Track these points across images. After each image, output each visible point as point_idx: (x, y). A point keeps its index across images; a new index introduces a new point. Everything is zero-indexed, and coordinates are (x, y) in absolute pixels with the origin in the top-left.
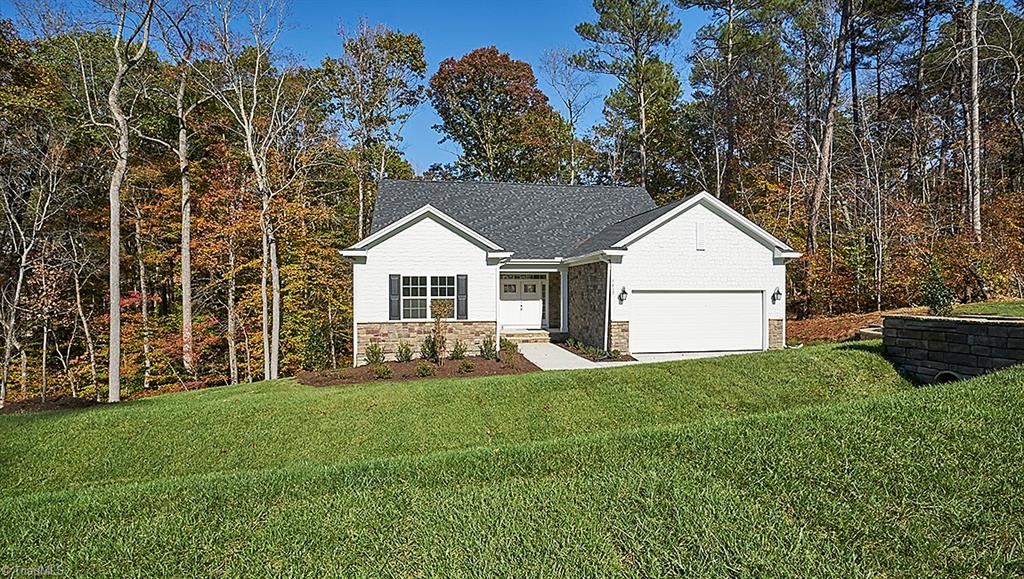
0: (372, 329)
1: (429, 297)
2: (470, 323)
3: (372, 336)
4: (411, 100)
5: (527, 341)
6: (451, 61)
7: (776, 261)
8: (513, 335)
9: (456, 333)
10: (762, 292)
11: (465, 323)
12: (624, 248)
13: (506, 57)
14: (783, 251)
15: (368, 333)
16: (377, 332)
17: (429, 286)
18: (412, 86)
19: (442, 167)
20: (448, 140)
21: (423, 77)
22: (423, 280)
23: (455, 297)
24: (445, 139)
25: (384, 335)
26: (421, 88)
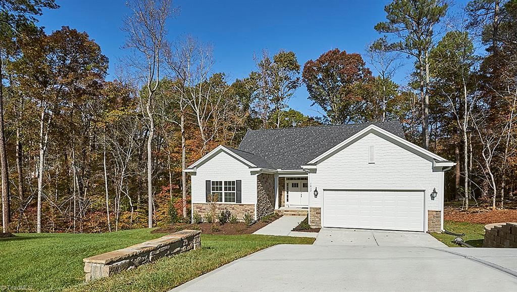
0: (199, 207)
1: (223, 192)
2: (243, 205)
3: (199, 210)
4: (294, 85)
5: (294, 215)
6: (311, 62)
7: (435, 169)
8: (288, 211)
9: (236, 210)
10: (424, 191)
11: (240, 205)
12: (315, 164)
13: (344, 53)
14: (438, 162)
15: (197, 208)
16: (201, 208)
17: (223, 186)
18: (294, 79)
19: (314, 118)
20: (316, 104)
21: (299, 73)
22: (221, 182)
23: (235, 192)
24: (314, 104)
25: (204, 209)
26: (298, 79)
